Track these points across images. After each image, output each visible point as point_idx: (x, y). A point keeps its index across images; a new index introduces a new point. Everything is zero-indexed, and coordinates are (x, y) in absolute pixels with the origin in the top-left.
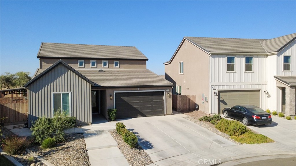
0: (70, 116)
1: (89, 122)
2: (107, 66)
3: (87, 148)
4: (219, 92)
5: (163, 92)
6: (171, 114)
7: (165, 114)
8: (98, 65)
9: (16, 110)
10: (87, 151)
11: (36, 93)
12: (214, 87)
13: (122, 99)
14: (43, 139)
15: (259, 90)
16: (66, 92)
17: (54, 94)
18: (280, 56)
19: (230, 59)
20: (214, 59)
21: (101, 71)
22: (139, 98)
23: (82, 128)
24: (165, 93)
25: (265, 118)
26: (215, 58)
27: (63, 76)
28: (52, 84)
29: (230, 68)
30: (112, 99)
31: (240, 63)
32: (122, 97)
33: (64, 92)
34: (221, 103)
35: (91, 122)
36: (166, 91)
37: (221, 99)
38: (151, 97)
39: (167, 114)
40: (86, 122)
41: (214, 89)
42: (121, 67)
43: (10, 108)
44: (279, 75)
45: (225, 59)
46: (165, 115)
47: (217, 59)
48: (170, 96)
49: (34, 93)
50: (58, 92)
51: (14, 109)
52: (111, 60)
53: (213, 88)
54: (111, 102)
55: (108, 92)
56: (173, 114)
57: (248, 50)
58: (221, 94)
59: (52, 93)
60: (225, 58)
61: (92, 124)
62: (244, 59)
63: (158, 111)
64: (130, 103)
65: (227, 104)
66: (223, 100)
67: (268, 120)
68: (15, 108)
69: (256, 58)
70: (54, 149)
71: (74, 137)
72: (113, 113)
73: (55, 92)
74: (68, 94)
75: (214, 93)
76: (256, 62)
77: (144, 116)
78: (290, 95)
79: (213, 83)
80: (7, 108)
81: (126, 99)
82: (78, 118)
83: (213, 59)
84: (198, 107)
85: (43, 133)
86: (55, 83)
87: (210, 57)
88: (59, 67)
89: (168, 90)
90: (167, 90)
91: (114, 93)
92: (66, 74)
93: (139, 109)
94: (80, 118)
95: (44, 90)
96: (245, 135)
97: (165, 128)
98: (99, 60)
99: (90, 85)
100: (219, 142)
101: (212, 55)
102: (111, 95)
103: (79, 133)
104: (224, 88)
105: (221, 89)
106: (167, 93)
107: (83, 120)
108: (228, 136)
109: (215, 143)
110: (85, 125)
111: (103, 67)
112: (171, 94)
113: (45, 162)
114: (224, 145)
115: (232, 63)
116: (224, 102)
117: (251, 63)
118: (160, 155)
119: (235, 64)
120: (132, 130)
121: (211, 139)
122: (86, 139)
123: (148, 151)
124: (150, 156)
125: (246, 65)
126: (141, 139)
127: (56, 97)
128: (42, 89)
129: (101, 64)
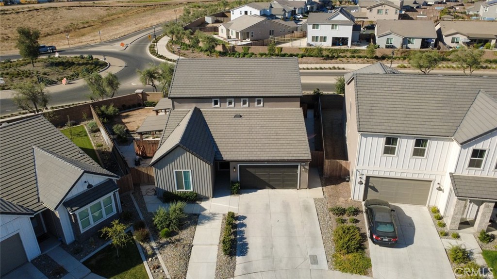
0: (191, 190)
1: (209, 196)
2: (247, 105)
3: (193, 243)
4: (368, 178)
5: (298, 165)
6: (307, 189)
7: (298, 188)
8: (236, 104)
10: (192, 246)
11: (160, 170)
12: (361, 171)
13: (247, 171)
14: (163, 228)
15: (431, 181)
16: (187, 170)
17: (176, 172)
19: (391, 142)
20: (365, 139)
21: (237, 116)
22: (268, 170)
23: (201, 206)
24: (299, 167)
25: (387, 240)
26: (367, 138)
28: (173, 163)
29: (389, 151)
30: (236, 172)
31: (406, 146)
32: (247, 169)
33: (184, 170)
34: (369, 189)
35: (212, 196)
37: (370, 184)
38: (282, 170)
39: (301, 188)
40: (207, 196)
41: (361, 173)
42: (264, 106)
43: (143, 172)
44: (458, 173)
45: (383, 140)
47: (370, 139)
48: (306, 170)
50: (179, 170)
51: (146, 172)
54: (235, 174)
56: (309, 189)
57: (422, 132)
58: (371, 179)
59: (174, 171)
60: (383, 138)
61: (213, 198)
62: (412, 142)
63: (289, 182)
64: (256, 175)
65: (378, 190)
66: (372, 185)
69: (433, 141)
70: (168, 240)
71: (189, 222)
72: (235, 188)
73: (176, 170)
74: (189, 172)
75: (360, 178)
76: (432, 146)
77: (273, 188)
79: (360, 167)
80: (141, 171)
81: (252, 171)
82: (199, 192)
83: (364, 139)
85: (161, 223)
86: (176, 162)
88: (178, 147)
89: (304, 164)
90: (302, 164)
91: (238, 166)
92: (185, 155)
93: (267, 181)
94: (201, 192)
95: (166, 169)
96: (350, 256)
97: (278, 221)
98: (237, 99)
99: (209, 166)
100: (314, 260)
101: (361, 135)
102: (234, 168)
103: (195, 215)
104: (376, 174)
105: (370, 174)
106: (302, 167)
107: (204, 194)
108: (333, 252)
109: (309, 261)
110: (206, 199)
111: (242, 106)
112: (307, 167)
113: (159, 256)
114: (315, 266)
115: (392, 145)
116: (374, 189)
117: (425, 147)
118: (245, 268)
119: (397, 146)
120: (244, 218)
121: (310, 252)
122: (198, 227)
123: (239, 259)
124: (237, 266)
125: (415, 149)
126: (243, 238)
127: (178, 174)
128: (165, 167)
129: (239, 103)
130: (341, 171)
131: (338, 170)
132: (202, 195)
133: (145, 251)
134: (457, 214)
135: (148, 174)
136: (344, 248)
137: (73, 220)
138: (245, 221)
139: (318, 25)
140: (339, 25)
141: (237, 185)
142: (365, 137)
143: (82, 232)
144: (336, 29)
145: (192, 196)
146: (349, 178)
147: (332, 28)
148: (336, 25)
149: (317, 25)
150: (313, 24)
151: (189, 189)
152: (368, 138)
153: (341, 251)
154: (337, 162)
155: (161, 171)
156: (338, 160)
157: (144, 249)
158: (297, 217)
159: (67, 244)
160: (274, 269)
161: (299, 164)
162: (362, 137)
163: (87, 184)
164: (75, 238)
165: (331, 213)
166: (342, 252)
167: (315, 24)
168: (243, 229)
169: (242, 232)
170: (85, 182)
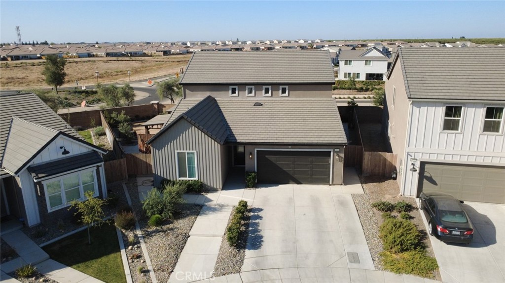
0: (196, 178)
1: (218, 187)
2: (270, 94)
3: (190, 233)
4: (423, 164)
5: (330, 152)
6: (341, 185)
7: (331, 183)
8: (257, 92)
9: (148, 162)
10: (189, 236)
13: (267, 158)
14: (153, 214)
16: (191, 151)
17: (178, 153)
19: (453, 111)
20: (418, 109)
21: (257, 104)
22: (292, 158)
23: (206, 197)
24: (332, 154)
25: (458, 233)
26: (420, 108)
27: (187, 132)
28: (175, 141)
29: (450, 125)
31: (473, 117)
33: (188, 151)
34: (425, 181)
35: (221, 188)
36: (334, 152)
37: (426, 174)
38: (310, 158)
39: (334, 183)
40: (215, 187)
41: (413, 158)
42: (290, 95)
43: (141, 160)
45: (442, 110)
46: (330, 185)
47: (424, 109)
48: (341, 159)
49: (157, 151)
50: (182, 151)
51: (144, 160)
52: (275, 86)
53: (412, 156)
54: (252, 162)
55: (248, 149)
56: (345, 185)
57: (494, 92)
58: (427, 166)
59: (176, 151)
60: (441, 108)
61: (222, 190)
62: (482, 112)
63: (320, 177)
64: (278, 165)
65: (437, 183)
66: (429, 175)
67: (462, 238)
68: (146, 160)
70: (158, 228)
71: (189, 212)
72: (250, 178)
73: (179, 151)
74: (194, 153)
75: (412, 164)
77: (299, 183)
79: (412, 148)
80: (138, 159)
81: (272, 158)
82: (205, 182)
83: (416, 110)
84: (394, 176)
86: (178, 140)
87: (412, 105)
88: (182, 121)
89: (339, 150)
90: (335, 150)
91: (256, 151)
92: (190, 130)
93: (291, 173)
94: (208, 182)
95: (167, 149)
96: (406, 255)
97: (305, 214)
98: (258, 86)
99: (219, 145)
100: (354, 258)
101: (413, 103)
102: (251, 154)
103: (198, 205)
104: (433, 159)
105: (426, 158)
106: (335, 154)
107: (212, 185)
108: (380, 249)
109: (346, 259)
110: (214, 190)
111: (263, 95)
112: (342, 155)
113: (143, 245)
114: (355, 265)
115: (454, 117)
116: (431, 180)
117: (499, 118)
118: (257, 263)
119: (461, 119)
120: (260, 210)
121: (349, 249)
122: (199, 218)
123: (249, 253)
124: (245, 261)
125: (486, 121)
126: (256, 231)
127: (181, 157)
128: (165, 147)
129: (261, 92)
130: (385, 168)
131: (381, 165)
132: (209, 186)
133: (125, 239)
135: (146, 163)
136: (395, 244)
137: (39, 192)
138: (260, 214)
139: (350, 61)
140: (373, 61)
141: (253, 174)
142: (417, 107)
143: (49, 212)
144: (369, 65)
145: (195, 185)
146: (396, 174)
147: (366, 64)
148: (370, 61)
149: (349, 61)
150: (345, 61)
151: (193, 177)
152: (422, 108)
153: (391, 248)
154: (380, 155)
155: (160, 152)
156: (381, 153)
157: (124, 236)
158: (329, 211)
159: (30, 225)
160: (297, 267)
161: (332, 150)
162: (414, 107)
163: (63, 150)
164: (41, 220)
165: (375, 209)
166: (393, 250)
167: (347, 61)
168: (257, 221)
169: (257, 224)
170: (61, 148)
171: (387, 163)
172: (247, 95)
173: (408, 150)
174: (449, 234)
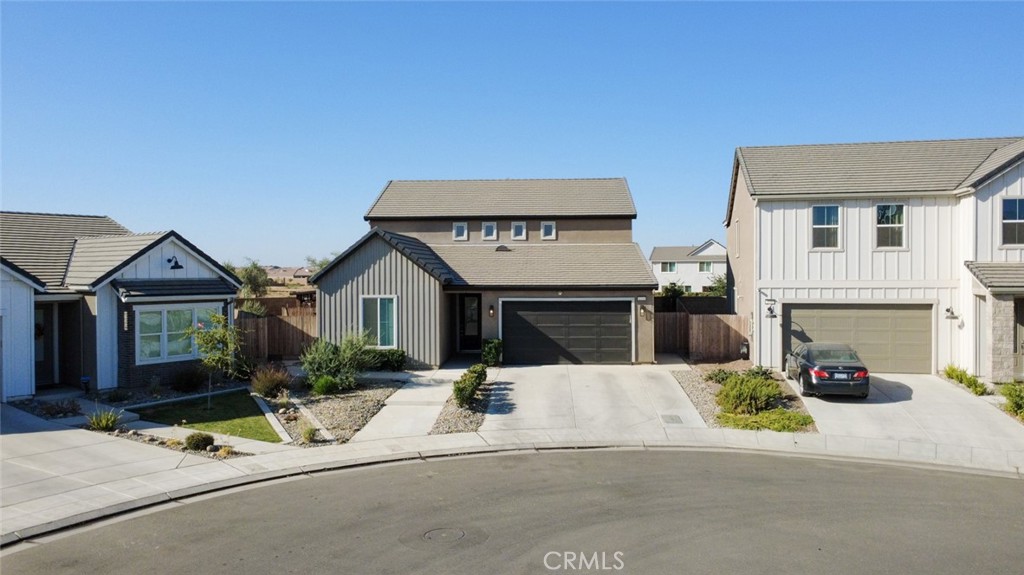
0: (394, 347)
1: (433, 363)
2: (524, 237)
3: (385, 402)
4: (787, 308)
5: (630, 302)
6: (653, 363)
7: (633, 360)
8: (500, 233)
9: (305, 331)
10: (384, 405)
11: (331, 296)
12: (768, 292)
13: (520, 317)
15: (929, 307)
16: (388, 296)
17: (364, 300)
18: (990, 200)
19: (825, 214)
20: (770, 213)
21: (501, 249)
22: (564, 315)
24: (633, 305)
25: (844, 376)
26: (772, 211)
27: (382, 262)
28: (360, 278)
29: (824, 239)
30: (495, 316)
31: (858, 223)
32: (519, 313)
33: (383, 296)
34: (794, 340)
35: (438, 364)
36: (637, 302)
37: (794, 327)
38: (596, 316)
39: (640, 360)
40: (427, 362)
41: (769, 298)
42: (559, 237)
43: (293, 327)
44: (985, 258)
45: (806, 215)
46: (633, 364)
47: (778, 213)
48: (648, 314)
49: (327, 296)
50: (371, 296)
51: (300, 327)
52: (533, 221)
53: (766, 295)
54: (493, 323)
55: (487, 298)
57: (887, 184)
58: (794, 313)
59: (361, 297)
60: (806, 210)
61: (441, 367)
62: (870, 213)
63: (615, 351)
64: (540, 329)
66: (799, 329)
67: (851, 383)
68: (303, 327)
69: (915, 209)
70: (330, 396)
71: (382, 385)
72: (490, 349)
73: (366, 296)
74: (391, 300)
75: (769, 308)
76: (916, 220)
77: (576, 361)
78: (994, 319)
79: (766, 282)
80: (289, 324)
81: (529, 316)
82: (410, 352)
83: (767, 215)
84: (745, 350)
86: (366, 276)
87: (758, 208)
89: (644, 299)
90: (640, 299)
91: (500, 303)
92: (388, 258)
93: (563, 344)
94: (413, 352)
95: (346, 291)
97: (588, 386)
98: (503, 221)
99: (437, 282)
100: (673, 419)
101: (760, 203)
102: (492, 308)
103: (399, 380)
104: (803, 297)
105: (791, 298)
106: (639, 306)
107: (422, 361)
108: (717, 412)
109: (660, 420)
110: (428, 368)
111: (512, 238)
112: (651, 308)
113: (303, 410)
114: (674, 425)
115: (828, 224)
116: (803, 337)
117: (899, 223)
118: (506, 425)
119: (839, 226)
120: (509, 383)
121: (664, 413)
122: (401, 390)
123: (491, 417)
124: (486, 422)
125: (879, 229)
126: (503, 400)
127: (369, 304)
128: (341, 288)
129: (508, 232)
130: (729, 343)
131: (722, 338)
132: (416, 361)
133: (272, 404)
134: (1001, 340)
135: (303, 332)
136: (742, 398)
137: (126, 325)
138: (510, 387)
139: (672, 264)
140: (714, 262)
141: (496, 341)
142: (768, 211)
143: (137, 364)
144: (708, 270)
145: (393, 354)
146: (748, 347)
147: (701, 269)
148: (709, 264)
149: (670, 263)
150: (663, 263)
151: (389, 344)
152: (775, 211)
153: (736, 408)
154: (719, 320)
155: (333, 298)
156: (719, 316)
158: (631, 384)
159: (99, 388)
160: (575, 427)
161: (632, 299)
162: (763, 211)
163: (173, 264)
164: (119, 382)
165: (710, 382)
166: (739, 410)
167: (666, 263)
168: (505, 392)
169: (503, 395)
170: (169, 261)
171: (732, 334)
172: (483, 238)
173: (761, 284)
174: (829, 379)
